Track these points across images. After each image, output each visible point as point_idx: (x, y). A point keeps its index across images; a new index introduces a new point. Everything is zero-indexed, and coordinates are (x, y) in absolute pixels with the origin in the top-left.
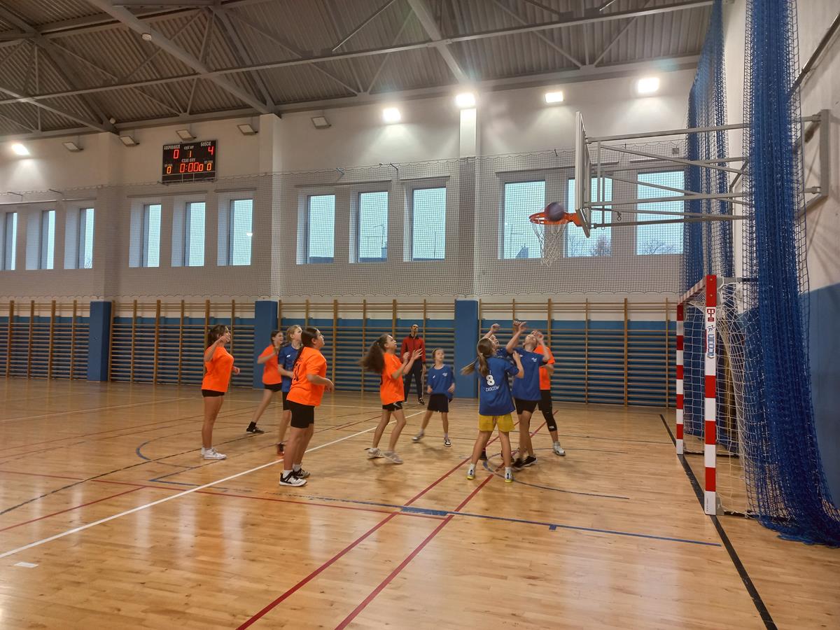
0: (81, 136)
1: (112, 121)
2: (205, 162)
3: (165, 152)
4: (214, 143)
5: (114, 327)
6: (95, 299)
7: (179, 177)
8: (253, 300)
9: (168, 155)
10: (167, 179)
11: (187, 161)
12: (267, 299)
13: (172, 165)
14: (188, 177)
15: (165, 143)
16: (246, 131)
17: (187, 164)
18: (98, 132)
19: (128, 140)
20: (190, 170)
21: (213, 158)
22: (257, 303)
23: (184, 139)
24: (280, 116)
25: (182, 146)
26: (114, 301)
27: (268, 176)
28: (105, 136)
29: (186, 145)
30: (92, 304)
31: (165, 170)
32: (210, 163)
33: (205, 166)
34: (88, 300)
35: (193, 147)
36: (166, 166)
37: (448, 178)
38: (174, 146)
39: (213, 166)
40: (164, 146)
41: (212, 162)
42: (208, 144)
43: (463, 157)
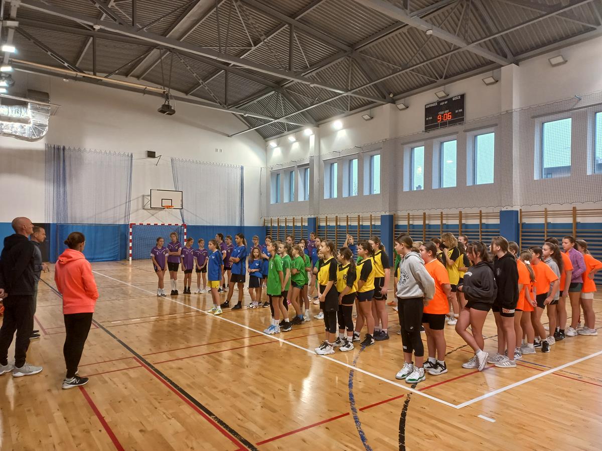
0: (372, 110)
1: (391, 96)
3: (426, 109)
4: (463, 96)
5: (396, 231)
6: (383, 214)
7: (437, 126)
8: (498, 210)
9: (428, 111)
10: (428, 128)
11: (442, 113)
12: (510, 209)
13: (432, 118)
14: (444, 124)
15: (426, 104)
16: (489, 82)
17: (442, 115)
18: (383, 104)
19: (401, 106)
20: (445, 119)
21: (462, 107)
22: (501, 212)
23: (440, 98)
24: (517, 64)
25: (439, 103)
26: (395, 214)
27: (509, 114)
28: (387, 107)
29: (442, 101)
30: (382, 216)
31: (426, 122)
34: (379, 214)
35: (446, 102)
36: (427, 119)
38: (433, 104)
39: (463, 113)
40: (425, 106)
41: (461, 110)
42: (458, 97)
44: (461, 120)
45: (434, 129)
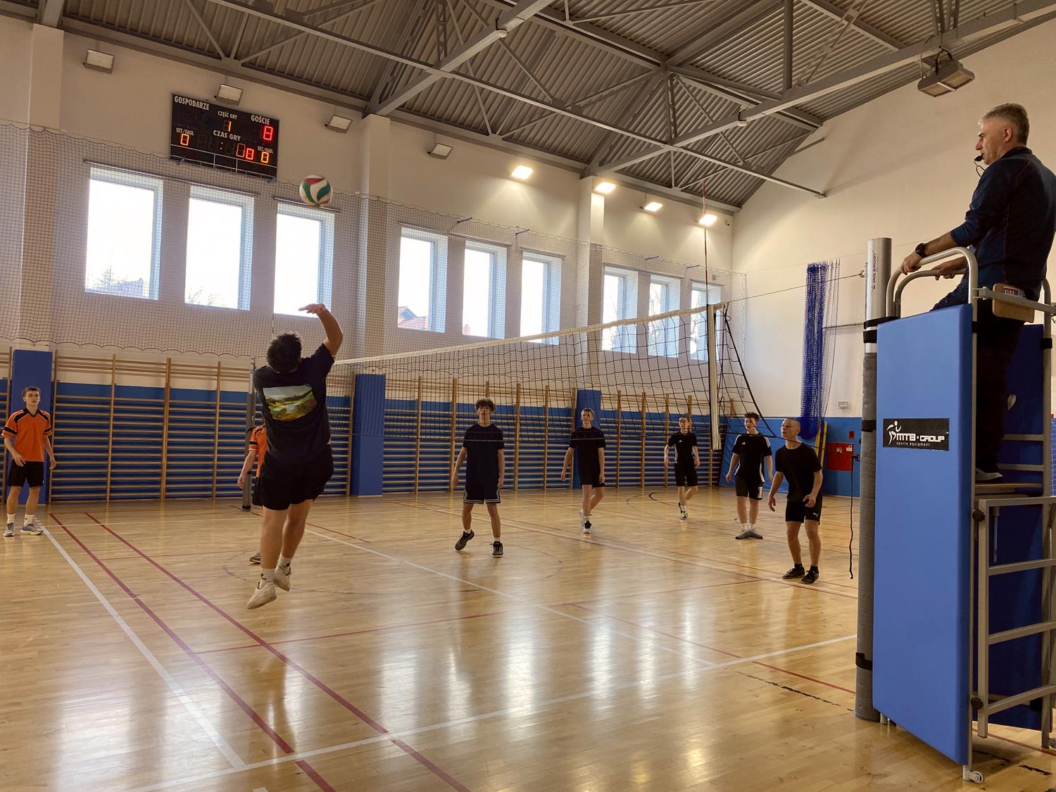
2: (260, 148)
3: (175, 105)
4: (275, 123)
6: (27, 347)
7: (207, 158)
9: (182, 113)
10: (177, 153)
11: (224, 135)
12: (377, 372)
13: (192, 133)
14: (226, 164)
15: (175, 93)
21: (274, 145)
22: (357, 376)
25: (213, 107)
26: (56, 352)
29: (224, 109)
30: (16, 352)
31: (175, 138)
32: (266, 153)
33: (258, 155)
35: (234, 117)
36: (178, 130)
37: (563, 257)
38: (196, 101)
39: (274, 158)
40: (174, 96)
41: (271, 151)
42: (264, 120)
43: (593, 243)
44: (270, 172)
45: (199, 163)
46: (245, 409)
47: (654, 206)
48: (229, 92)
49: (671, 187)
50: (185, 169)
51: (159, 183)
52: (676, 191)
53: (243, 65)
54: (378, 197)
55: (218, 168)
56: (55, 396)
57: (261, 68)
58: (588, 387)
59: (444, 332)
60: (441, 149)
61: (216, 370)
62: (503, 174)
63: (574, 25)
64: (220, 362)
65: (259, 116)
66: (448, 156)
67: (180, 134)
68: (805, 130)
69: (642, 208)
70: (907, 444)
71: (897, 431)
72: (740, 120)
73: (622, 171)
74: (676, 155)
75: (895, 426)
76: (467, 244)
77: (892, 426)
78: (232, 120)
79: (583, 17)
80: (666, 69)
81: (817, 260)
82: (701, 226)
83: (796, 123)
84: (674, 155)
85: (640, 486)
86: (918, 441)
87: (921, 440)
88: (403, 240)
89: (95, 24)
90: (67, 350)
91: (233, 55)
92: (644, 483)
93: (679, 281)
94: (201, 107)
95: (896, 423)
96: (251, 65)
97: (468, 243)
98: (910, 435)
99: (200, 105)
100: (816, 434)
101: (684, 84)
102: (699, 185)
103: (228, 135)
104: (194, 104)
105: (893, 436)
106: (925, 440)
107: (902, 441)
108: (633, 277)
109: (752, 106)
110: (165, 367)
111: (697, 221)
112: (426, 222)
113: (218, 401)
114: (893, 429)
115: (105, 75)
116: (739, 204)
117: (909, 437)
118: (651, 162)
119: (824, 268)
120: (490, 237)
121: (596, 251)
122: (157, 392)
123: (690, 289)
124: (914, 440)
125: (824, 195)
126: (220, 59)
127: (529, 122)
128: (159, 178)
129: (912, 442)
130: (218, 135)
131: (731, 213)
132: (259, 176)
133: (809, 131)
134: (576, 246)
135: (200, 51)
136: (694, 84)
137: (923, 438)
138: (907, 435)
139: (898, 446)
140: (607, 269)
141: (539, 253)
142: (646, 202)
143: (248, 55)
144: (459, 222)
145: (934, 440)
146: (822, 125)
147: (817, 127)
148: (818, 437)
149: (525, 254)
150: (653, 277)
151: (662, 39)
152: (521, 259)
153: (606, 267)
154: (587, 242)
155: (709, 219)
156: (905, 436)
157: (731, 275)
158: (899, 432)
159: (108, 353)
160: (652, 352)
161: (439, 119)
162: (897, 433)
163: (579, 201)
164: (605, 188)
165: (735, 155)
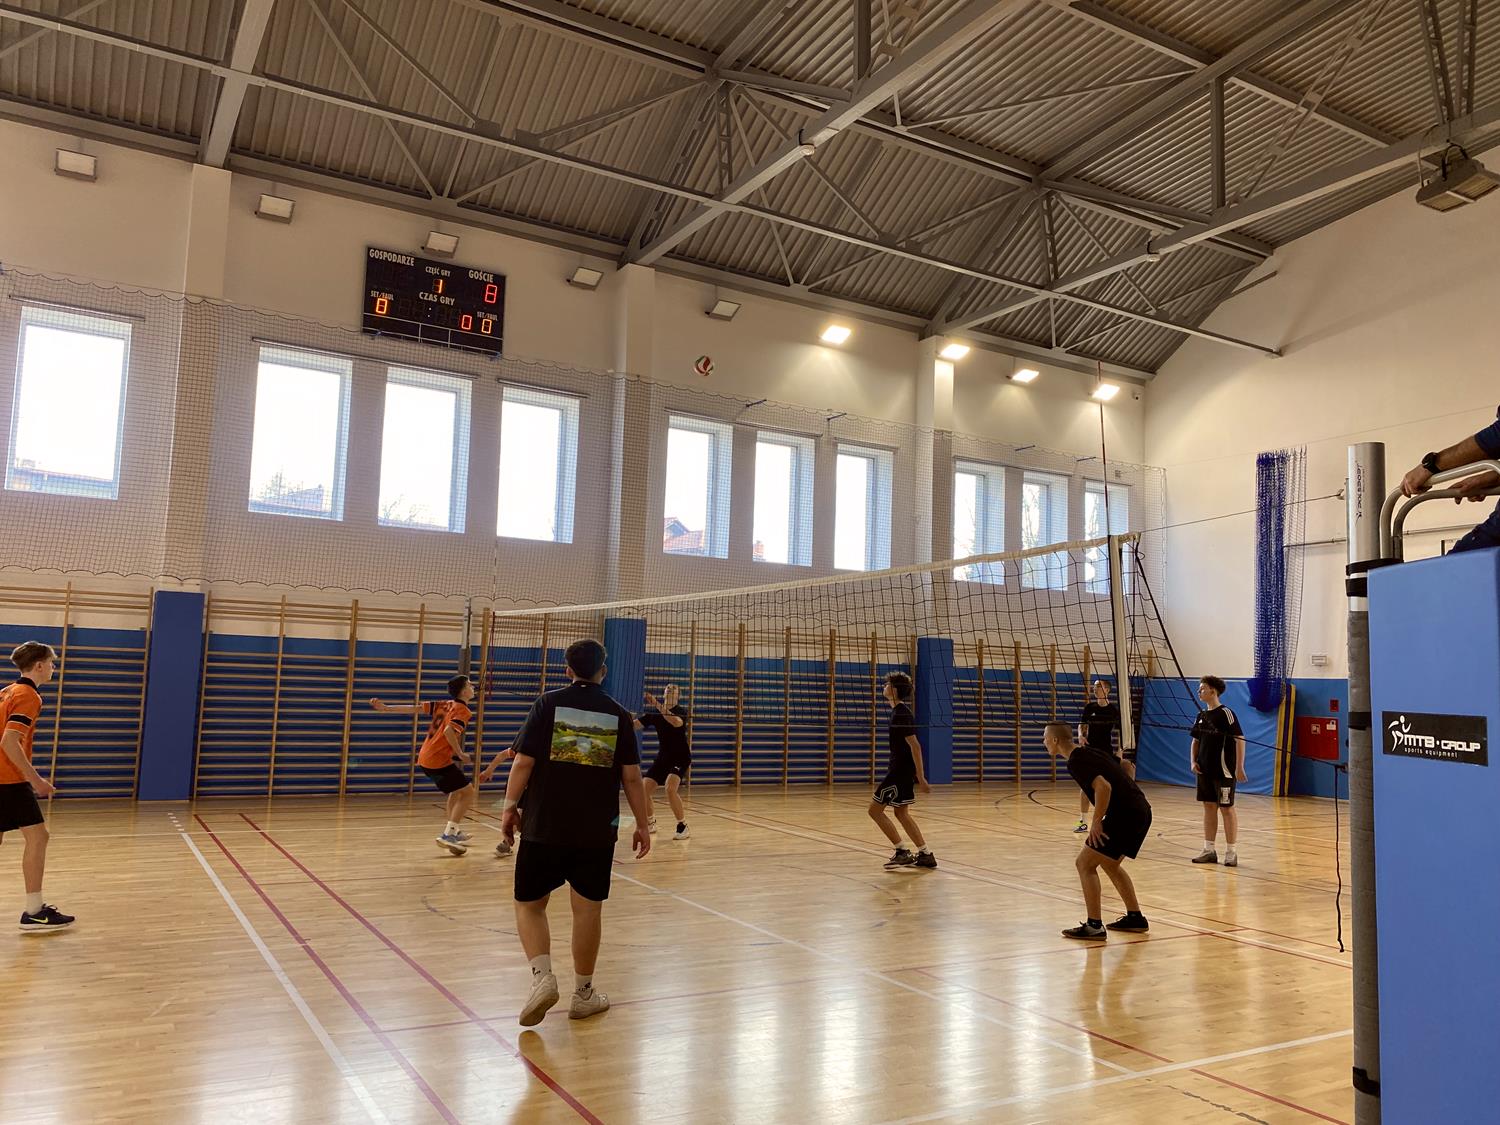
2: (480, 314)
3: (370, 261)
4: (500, 280)
6: (173, 587)
7: (411, 329)
9: (380, 272)
10: (371, 324)
12: (633, 615)
13: (391, 297)
14: (434, 336)
15: (370, 245)
16: (580, 280)
21: (498, 308)
25: (420, 262)
26: (209, 593)
29: (433, 264)
31: (369, 303)
32: (491, 318)
33: (477, 322)
34: (147, 587)
35: (445, 273)
36: (374, 294)
37: (894, 450)
38: (397, 255)
39: (498, 328)
40: (369, 249)
41: (495, 318)
42: (486, 277)
43: (938, 428)
44: (492, 345)
45: (399, 337)
46: (456, 669)
47: (1026, 375)
48: (440, 242)
49: (1050, 347)
50: (382, 345)
51: (347, 365)
52: (1058, 352)
53: (459, 205)
54: (638, 376)
55: (424, 341)
56: (207, 653)
57: (484, 208)
58: (933, 634)
59: (726, 557)
60: (723, 308)
61: (418, 615)
62: (811, 338)
63: (909, 131)
64: (423, 605)
65: (479, 272)
66: (733, 315)
67: (376, 299)
68: (1248, 261)
69: (1009, 377)
70: (1421, 752)
71: (1405, 731)
72: (1149, 253)
73: (979, 328)
74: (1057, 303)
75: (1400, 724)
76: (759, 436)
77: (1396, 723)
78: (443, 278)
79: (920, 119)
80: (1041, 184)
81: (1271, 447)
82: (1095, 401)
83: (1233, 252)
84: (1054, 303)
85: (1014, 780)
86: (1438, 748)
87: (1443, 747)
88: (672, 433)
89: (271, 161)
90: (225, 591)
91: (446, 193)
92: (1020, 775)
93: (1066, 479)
94: (403, 262)
95: (1402, 719)
96: (469, 205)
97: (760, 434)
98: (1426, 738)
99: (402, 260)
100: (1278, 703)
101: (1067, 204)
102: (1091, 344)
103: (438, 298)
104: (393, 258)
105: (1399, 738)
106: (1449, 748)
107: (1412, 747)
108: (998, 475)
109: (1169, 232)
110: (350, 611)
111: (1090, 394)
112: (700, 408)
113: (420, 657)
114: (1398, 728)
115: (284, 226)
116: (1152, 368)
117: (1423, 741)
118: (1020, 316)
119: (1283, 459)
120: (791, 425)
121: (943, 440)
122: (339, 646)
123: (1083, 491)
124: (1433, 746)
125: (1280, 353)
126: (430, 198)
127: (846, 266)
128: (347, 358)
129: (1429, 749)
130: (425, 298)
131: (1142, 382)
132: (479, 351)
133: (1254, 263)
134: (914, 435)
135: (404, 189)
136: (1081, 204)
137: (1446, 745)
138: (1420, 738)
139: (1407, 754)
140: (959, 465)
141: (861, 445)
142: (1014, 369)
143: (466, 191)
144: (748, 406)
145: (1464, 748)
146: (1272, 254)
147: (1265, 257)
148: (1283, 708)
149: (841, 447)
150: (1027, 475)
151: (1034, 145)
152: (835, 453)
153: (958, 463)
154: (929, 427)
155: (1108, 390)
156: (1417, 740)
157: (1143, 470)
158: (1407, 733)
159: (274, 594)
160: (1027, 583)
161: (722, 267)
162: (1404, 733)
163: (919, 371)
164: (954, 352)
165: (1143, 301)
